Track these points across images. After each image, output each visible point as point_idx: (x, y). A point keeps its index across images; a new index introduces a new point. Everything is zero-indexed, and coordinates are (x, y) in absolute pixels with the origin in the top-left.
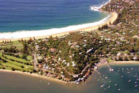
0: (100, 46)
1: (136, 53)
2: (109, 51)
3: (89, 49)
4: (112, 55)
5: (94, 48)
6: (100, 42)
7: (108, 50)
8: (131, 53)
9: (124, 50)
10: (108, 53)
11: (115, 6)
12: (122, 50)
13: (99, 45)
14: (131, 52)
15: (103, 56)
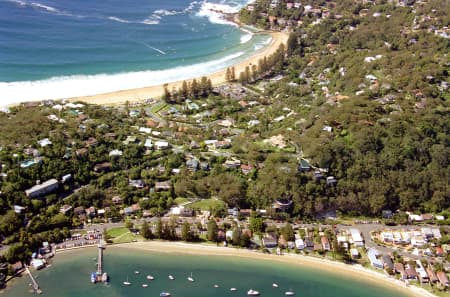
0: (108, 170)
1: (250, 211)
2: (140, 196)
3: (48, 178)
4: (145, 213)
5: (75, 176)
6: (115, 152)
7: (135, 189)
8: (229, 211)
9: (207, 195)
10: (133, 203)
11: (297, 5)
12: (197, 194)
13: (106, 165)
14: (231, 207)
15: (102, 215)
